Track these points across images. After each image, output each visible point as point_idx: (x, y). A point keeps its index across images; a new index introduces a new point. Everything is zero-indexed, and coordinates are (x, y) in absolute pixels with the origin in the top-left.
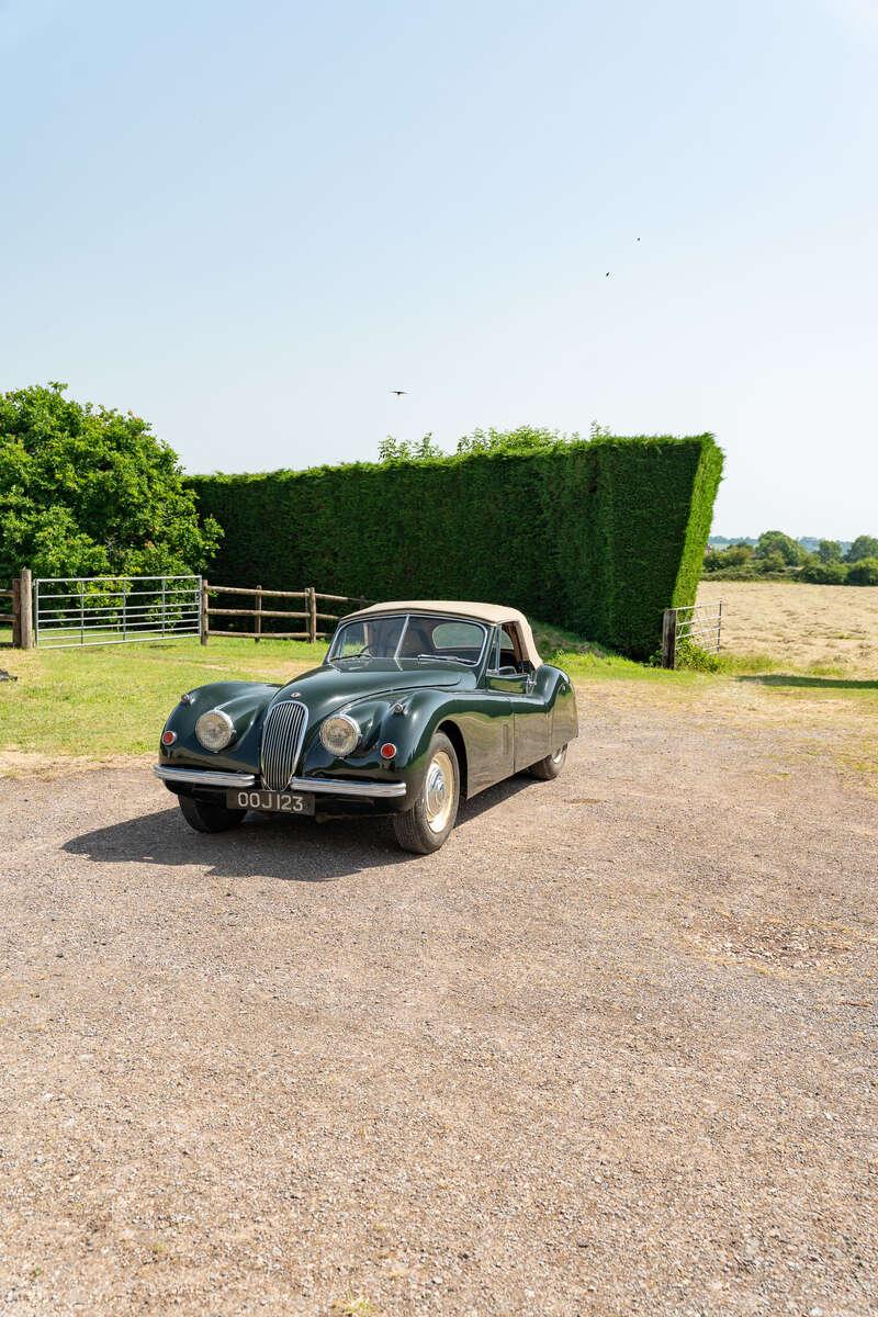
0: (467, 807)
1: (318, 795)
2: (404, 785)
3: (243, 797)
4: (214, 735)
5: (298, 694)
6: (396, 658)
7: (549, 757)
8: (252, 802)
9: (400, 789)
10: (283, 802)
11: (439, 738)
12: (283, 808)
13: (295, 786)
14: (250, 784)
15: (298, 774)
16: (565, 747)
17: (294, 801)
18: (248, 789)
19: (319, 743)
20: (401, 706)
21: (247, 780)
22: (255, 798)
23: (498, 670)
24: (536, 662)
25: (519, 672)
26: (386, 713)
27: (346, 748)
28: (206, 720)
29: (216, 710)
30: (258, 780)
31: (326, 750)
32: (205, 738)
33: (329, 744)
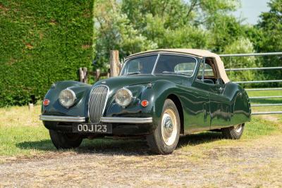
0: (184, 140)
1: (114, 125)
2: (151, 118)
3: (80, 127)
4: (67, 100)
5: (105, 82)
6: (152, 74)
7: (232, 128)
8: (82, 129)
9: (150, 120)
10: (98, 128)
12: (98, 131)
13: (103, 121)
14: (82, 121)
15: (105, 115)
17: (103, 127)
18: (82, 123)
19: (114, 102)
20: (150, 84)
21: (82, 119)
22: (85, 127)
23: (202, 80)
24: (226, 80)
25: (215, 83)
26: (144, 88)
27: (125, 103)
28: (63, 93)
29: (68, 89)
30: (87, 120)
31: (117, 105)
32: (63, 102)
33: (118, 102)
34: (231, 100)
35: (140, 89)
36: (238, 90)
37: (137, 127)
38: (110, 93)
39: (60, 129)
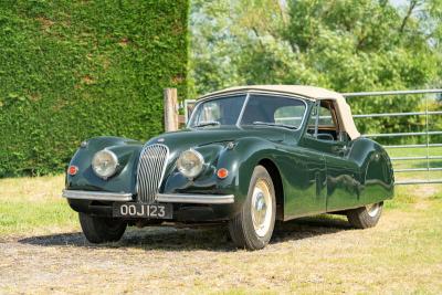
1: (176, 205)
2: (232, 196)
3: (124, 208)
4: (104, 167)
5: (162, 140)
6: (238, 125)
8: (128, 211)
9: (230, 199)
11: (260, 169)
12: (152, 215)
13: (159, 200)
14: (127, 199)
15: (162, 190)
16: (381, 204)
17: (159, 210)
18: (128, 203)
19: (177, 170)
20: (232, 144)
21: (127, 197)
22: (132, 209)
23: (316, 135)
24: (354, 134)
25: (336, 139)
26: (222, 150)
27: (194, 172)
28: (99, 157)
29: (106, 150)
30: (135, 197)
31: (181, 176)
32: (98, 170)
33: (183, 170)
34: (360, 165)
35: (217, 150)
36: (372, 149)
37: (210, 209)
38: (170, 157)
39: (95, 211)
